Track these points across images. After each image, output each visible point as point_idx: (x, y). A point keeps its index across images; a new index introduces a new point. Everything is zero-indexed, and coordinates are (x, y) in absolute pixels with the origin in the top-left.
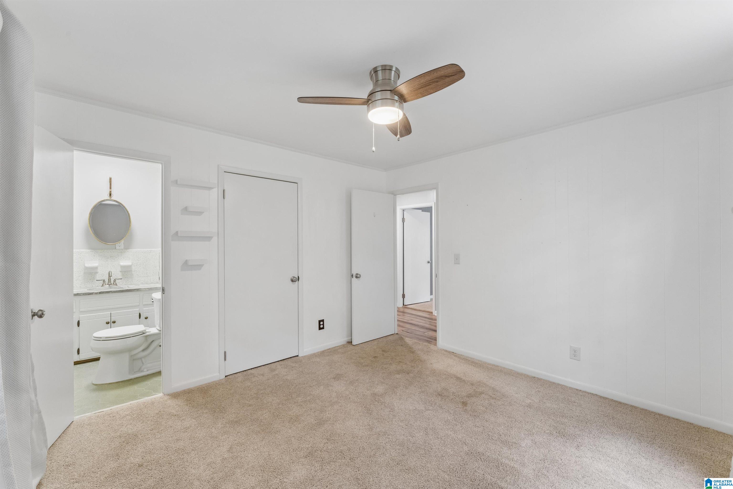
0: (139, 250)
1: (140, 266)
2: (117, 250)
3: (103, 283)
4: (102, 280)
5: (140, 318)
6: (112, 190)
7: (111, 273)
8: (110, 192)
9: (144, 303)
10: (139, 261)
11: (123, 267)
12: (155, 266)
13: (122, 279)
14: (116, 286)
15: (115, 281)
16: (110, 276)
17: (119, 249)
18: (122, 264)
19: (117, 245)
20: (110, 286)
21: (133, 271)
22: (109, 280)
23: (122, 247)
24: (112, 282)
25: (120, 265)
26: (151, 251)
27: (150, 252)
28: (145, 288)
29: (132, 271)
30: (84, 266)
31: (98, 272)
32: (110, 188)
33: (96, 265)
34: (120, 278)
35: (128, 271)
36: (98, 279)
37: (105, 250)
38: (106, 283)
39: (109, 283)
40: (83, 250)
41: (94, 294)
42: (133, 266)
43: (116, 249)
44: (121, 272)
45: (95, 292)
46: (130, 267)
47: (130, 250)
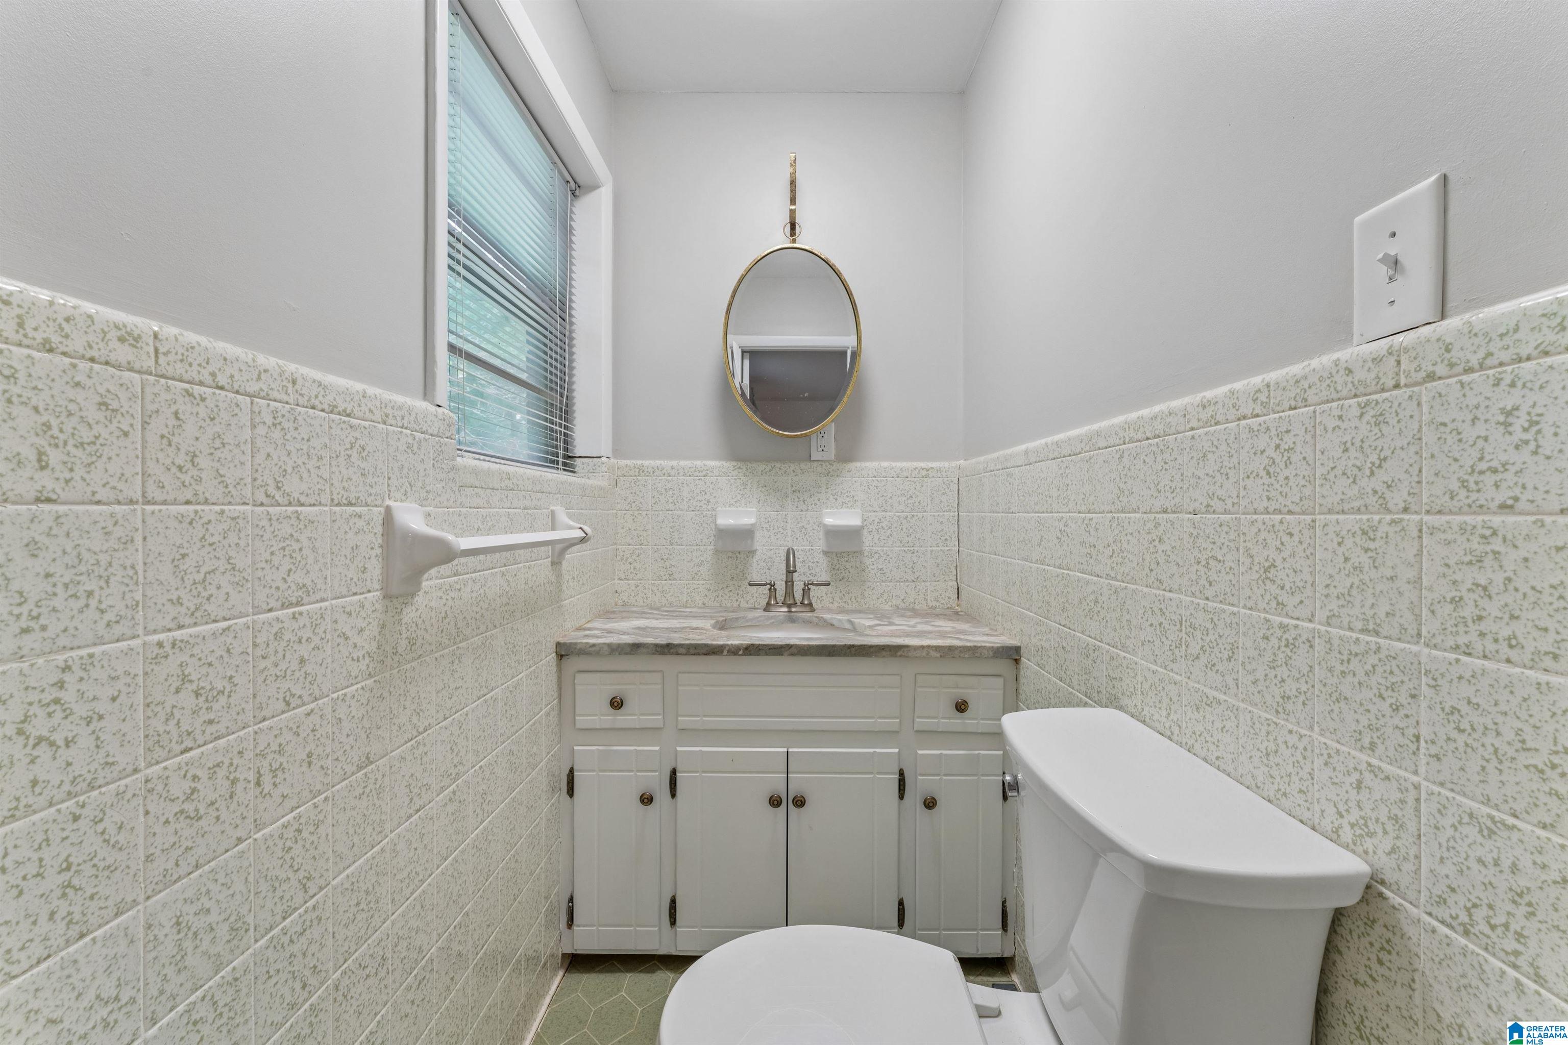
0: (885, 464)
1: (889, 532)
2: (815, 464)
3: (770, 598)
4: (766, 584)
5: (901, 797)
6: (799, 206)
7: (794, 557)
8: (793, 213)
9: (921, 723)
10: (885, 511)
11: (833, 533)
12: (943, 538)
13: (828, 585)
14: (809, 615)
15: (806, 592)
16: (790, 572)
17: (822, 461)
18: (829, 521)
19: (813, 437)
20: (793, 610)
21: (866, 554)
22: (789, 583)
23: (831, 454)
24: (798, 595)
25: (825, 525)
26: (927, 470)
27: (924, 473)
28: (923, 647)
29: (861, 552)
30: (716, 525)
31: (756, 550)
32: (793, 201)
33: (747, 520)
34: (824, 578)
35: (848, 553)
36: (756, 578)
37: (778, 465)
38: (780, 598)
39: (787, 598)
40: (711, 463)
41: (725, 653)
42: (865, 532)
43: (812, 458)
44: (825, 553)
45: (729, 643)
46: (853, 534)
47: (858, 464)
